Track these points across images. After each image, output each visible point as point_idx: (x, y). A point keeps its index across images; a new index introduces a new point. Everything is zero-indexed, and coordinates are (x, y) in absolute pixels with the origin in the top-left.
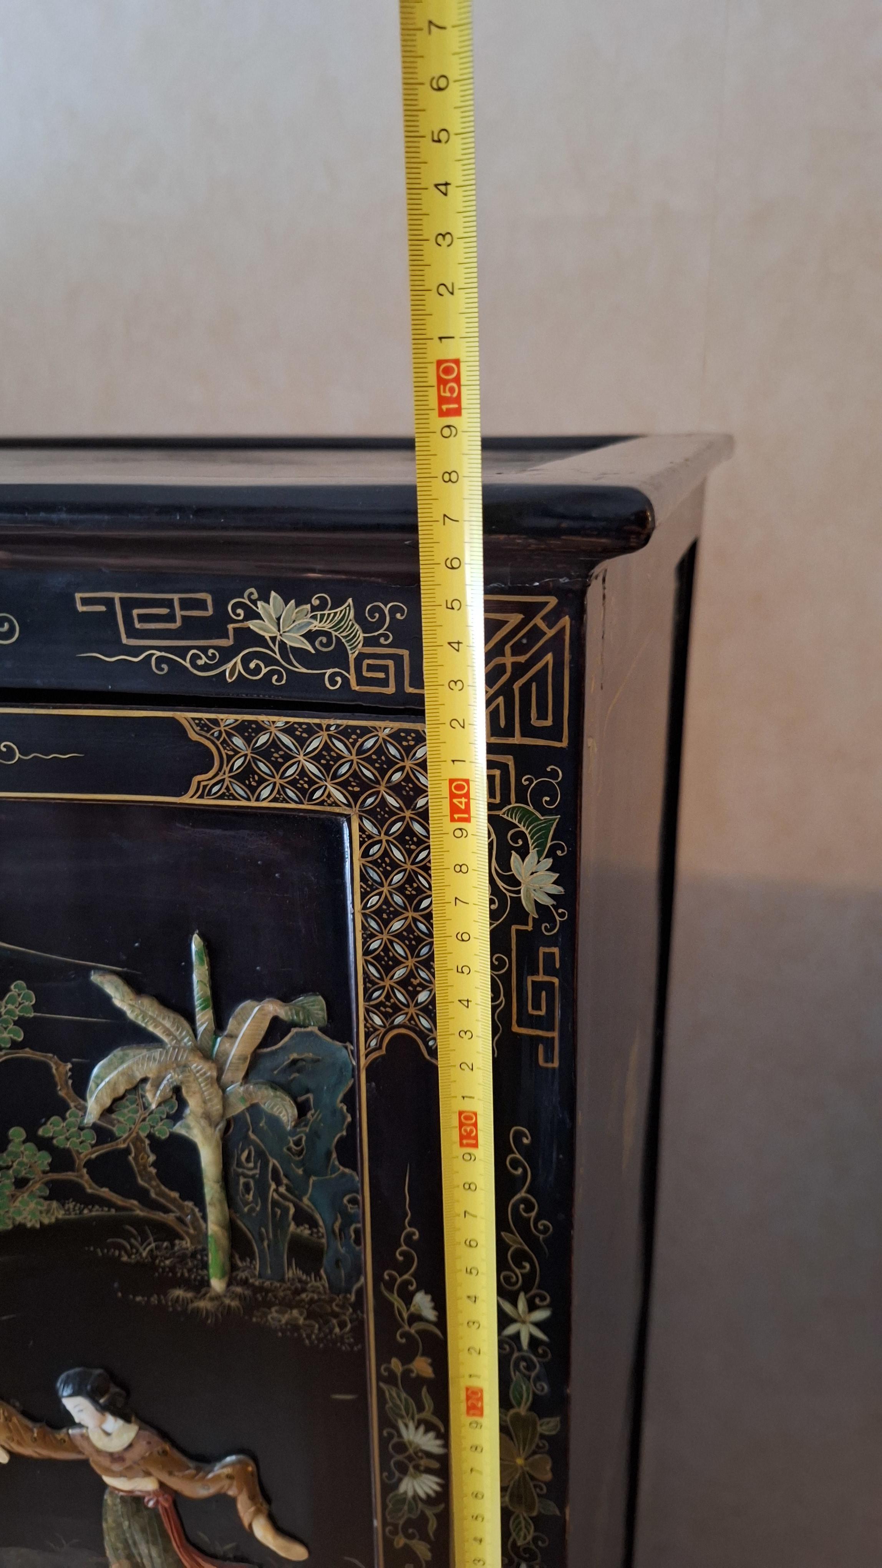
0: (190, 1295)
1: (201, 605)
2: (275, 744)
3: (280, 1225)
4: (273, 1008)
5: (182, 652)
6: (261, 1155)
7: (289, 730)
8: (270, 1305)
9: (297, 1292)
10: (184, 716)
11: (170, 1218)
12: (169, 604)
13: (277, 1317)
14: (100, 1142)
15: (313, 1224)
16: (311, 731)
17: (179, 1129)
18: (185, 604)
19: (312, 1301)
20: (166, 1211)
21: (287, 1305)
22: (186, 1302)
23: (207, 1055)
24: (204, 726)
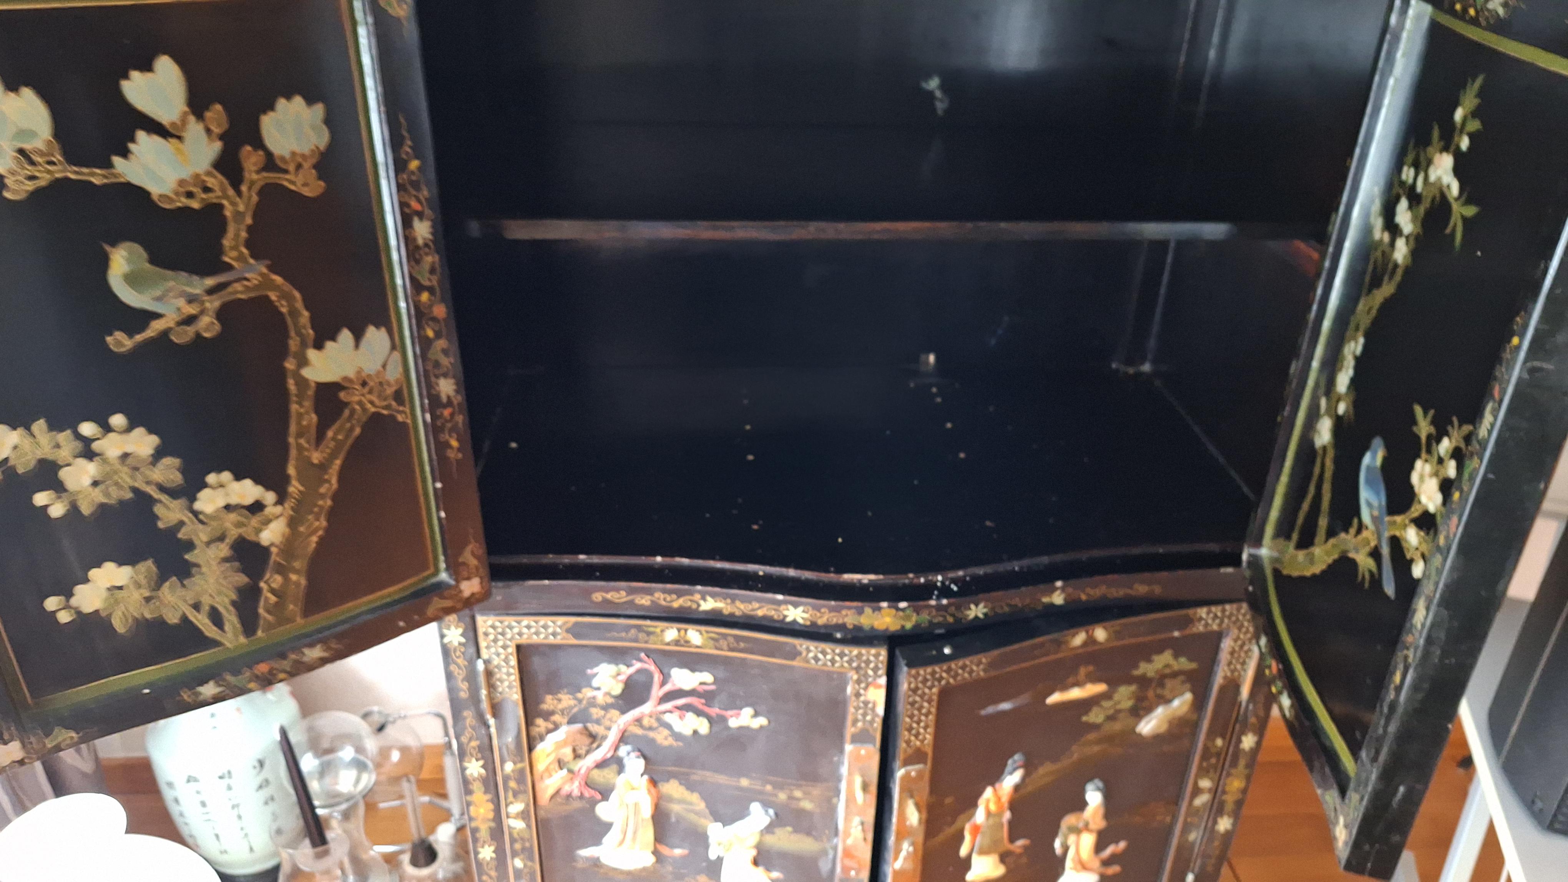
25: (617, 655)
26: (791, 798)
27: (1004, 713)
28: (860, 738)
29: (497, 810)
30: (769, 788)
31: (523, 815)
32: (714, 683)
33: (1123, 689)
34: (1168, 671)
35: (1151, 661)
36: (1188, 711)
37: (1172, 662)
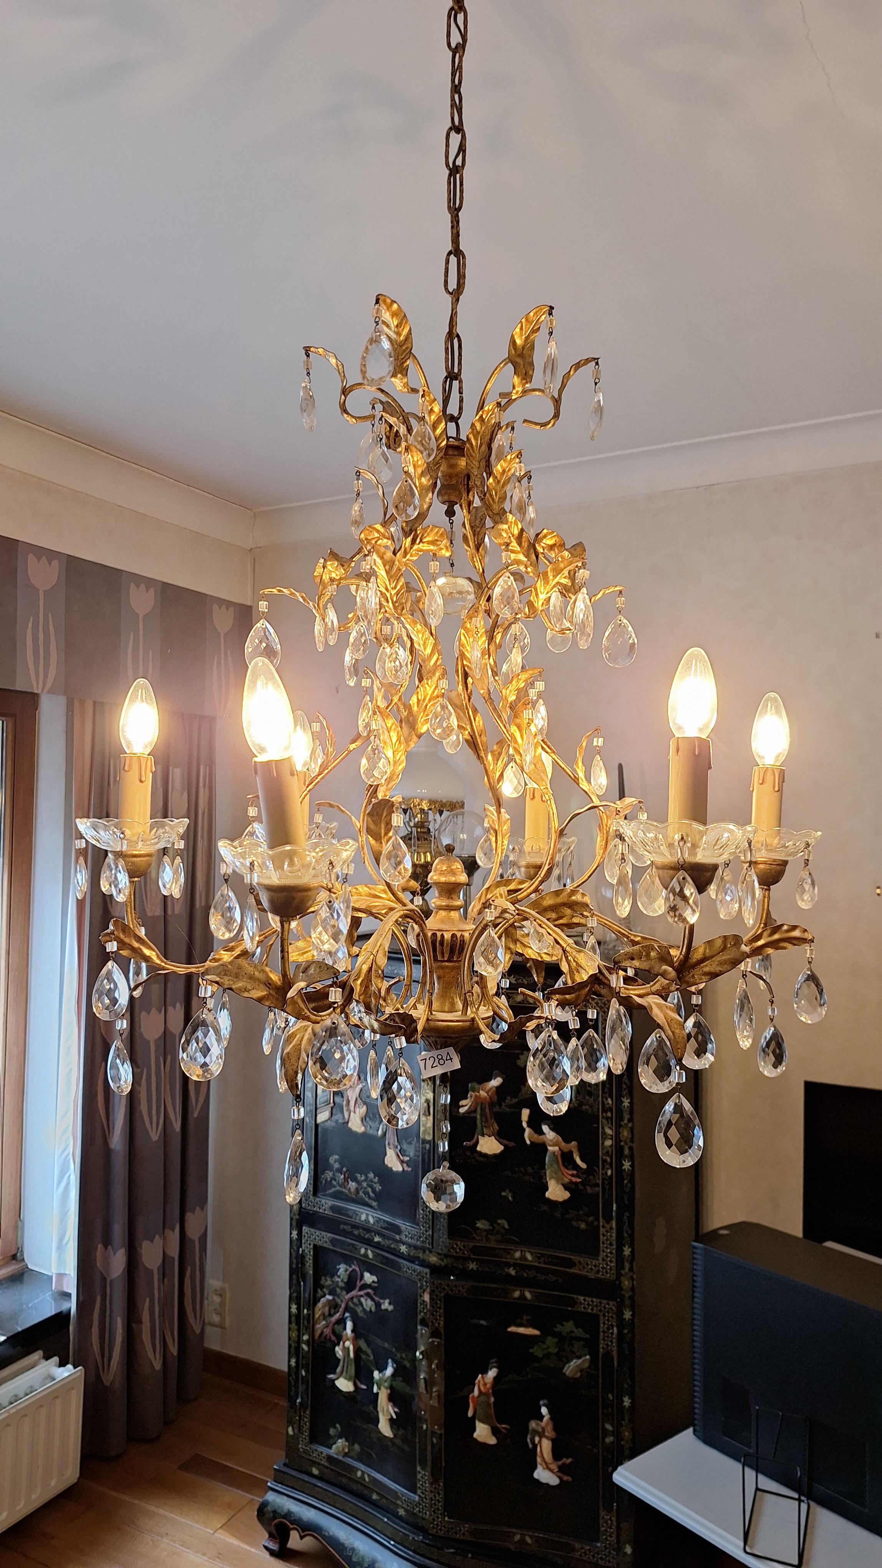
25: (348, 1260)
26: (401, 1358)
27: (482, 1325)
28: (423, 1322)
29: (299, 1336)
31: (307, 1343)
32: (378, 1282)
33: (549, 1338)
34: (573, 1335)
35: (563, 1325)
36: (589, 1367)
37: (575, 1330)
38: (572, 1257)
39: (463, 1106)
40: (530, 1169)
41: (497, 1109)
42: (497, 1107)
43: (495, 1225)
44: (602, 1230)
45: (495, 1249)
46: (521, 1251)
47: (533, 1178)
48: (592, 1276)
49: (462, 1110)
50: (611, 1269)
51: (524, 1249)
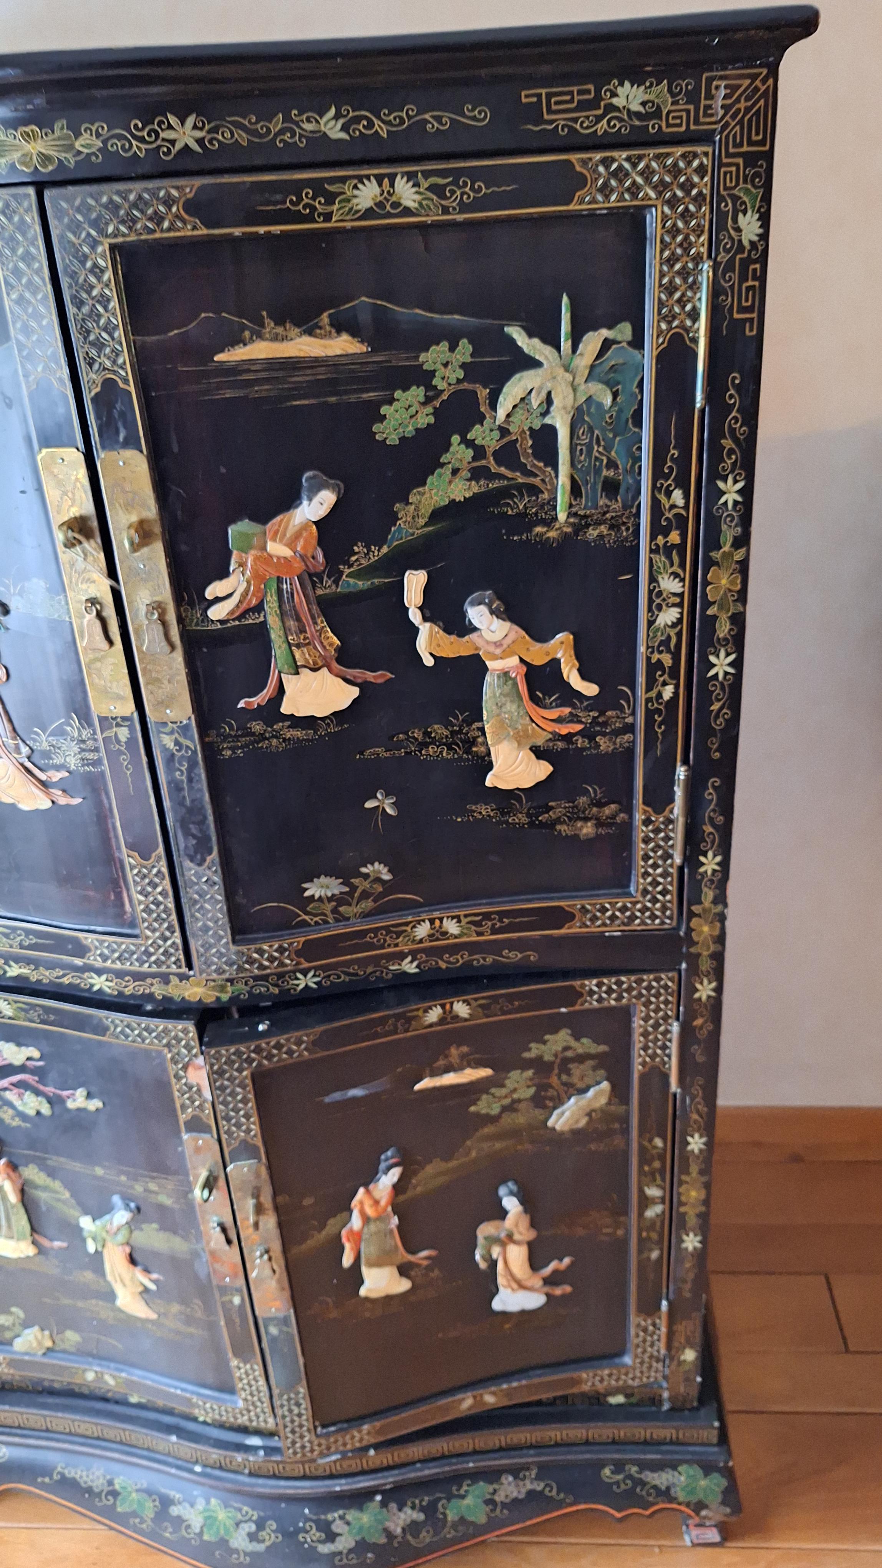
0: (545, 529)
1: (588, 92)
2: (620, 168)
3: (598, 471)
4: (605, 333)
5: (575, 120)
6: (591, 430)
7: (628, 159)
8: (587, 526)
9: (605, 513)
10: (574, 157)
11: (536, 481)
12: (571, 93)
13: (592, 533)
14: (502, 437)
15: (616, 467)
16: (640, 158)
17: (548, 420)
18: (580, 92)
19: (612, 517)
20: (536, 475)
21: (598, 523)
22: (542, 534)
23: (567, 369)
24: (584, 162)
26: (146, 1190)
27: (354, 1099)
28: (196, 1125)
30: (123, 1178)
32: (41, 1059)
33: (515, 1075)
34: (569, 1054)
35: (545, 1042)
36: (609, 1103)
37: (573, 1043)
38: (562, 904)
39: (218, 600)
40: (439, 730)
41: (327, 588)
42: (327, 582)
43: (356, 881)
44: (640, 831)
45: (363, 934)
46: (432, 921)
47: (450, 748)
48: (614, 931)
49: (216, 613)
50: (664, 908)
51: (437, 914)
